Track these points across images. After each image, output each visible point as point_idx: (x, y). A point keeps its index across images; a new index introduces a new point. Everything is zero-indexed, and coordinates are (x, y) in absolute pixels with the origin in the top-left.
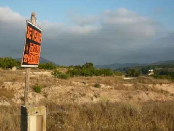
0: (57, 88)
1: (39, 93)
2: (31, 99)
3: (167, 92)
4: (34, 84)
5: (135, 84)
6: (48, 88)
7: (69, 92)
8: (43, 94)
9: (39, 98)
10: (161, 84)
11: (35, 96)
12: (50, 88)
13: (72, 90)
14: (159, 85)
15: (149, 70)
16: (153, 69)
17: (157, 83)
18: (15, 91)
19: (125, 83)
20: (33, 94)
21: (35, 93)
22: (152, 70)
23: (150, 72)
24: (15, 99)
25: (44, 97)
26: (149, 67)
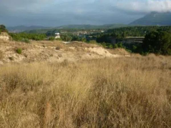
0: (32, 50)
1: (20, 54)
2: (16, 59)
3: (97, 54)
4: (14, 47)
5: (76, 47)
6: (25, 50)
7: (41, 53)
8: (24, 55)
9: (22, 58)
10: (93, 47)
11: (18, 56)
12: (27, 50)
13: (43, 51)
14: (92, 48)
15: (56, 34)
16: (59, 32)
17: (90, 47)
18: (3, 53)
19: (70, 47)
20: (16, 55)
21: (18, 54)
22: (58, 34)
23: (57, 35)
24: (5, 58)
25: (25, 57)
26: (55, 30)
